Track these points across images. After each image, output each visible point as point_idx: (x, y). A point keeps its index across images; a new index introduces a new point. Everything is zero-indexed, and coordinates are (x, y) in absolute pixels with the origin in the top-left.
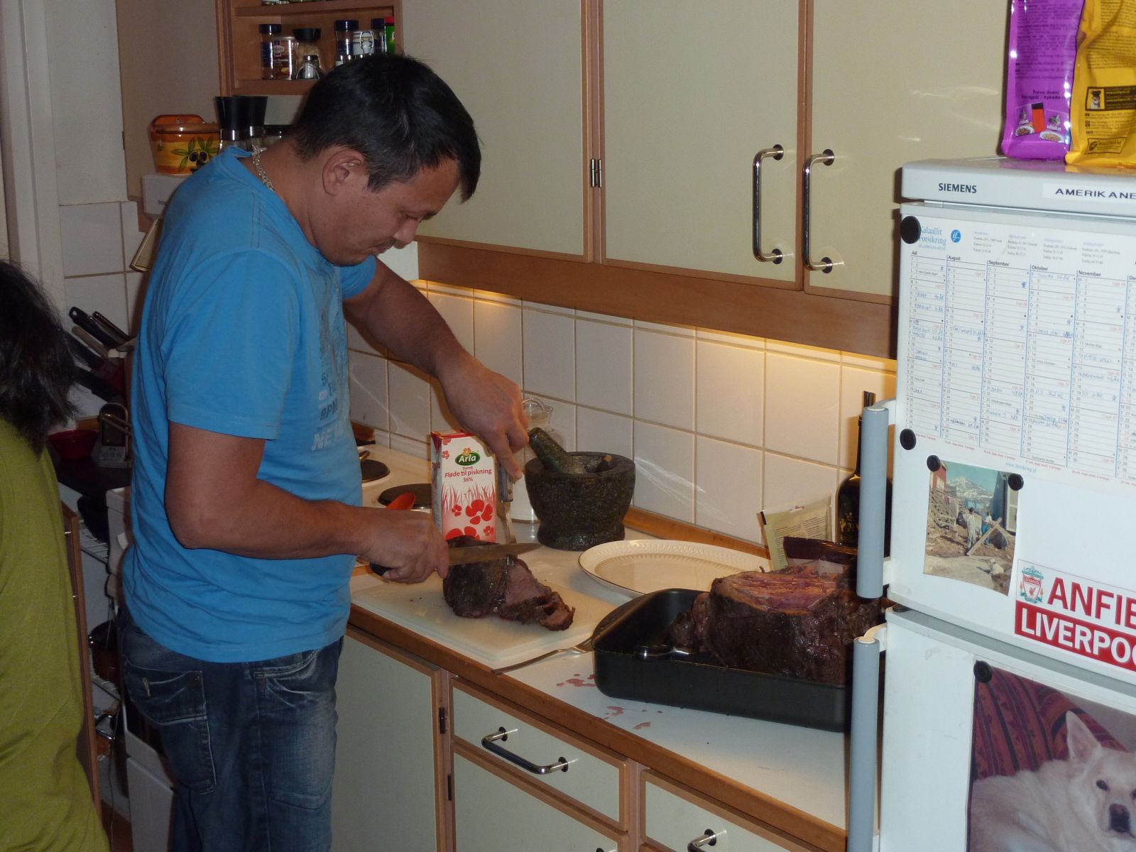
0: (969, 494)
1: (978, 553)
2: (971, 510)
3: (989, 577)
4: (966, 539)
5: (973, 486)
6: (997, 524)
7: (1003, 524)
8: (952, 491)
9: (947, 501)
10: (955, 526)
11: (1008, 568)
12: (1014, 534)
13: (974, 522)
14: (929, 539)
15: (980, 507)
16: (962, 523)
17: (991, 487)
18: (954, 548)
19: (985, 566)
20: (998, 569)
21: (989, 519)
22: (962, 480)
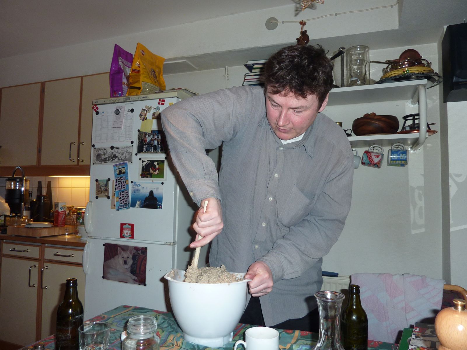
0: (102, 184)
1: (103, 193)
2: (102, 186)
3: (105, 196)
4: (101, 191)
5: (102, 182)
6: (106, 188)
7: (107, 187)
8: (99, 184)
9: (99, 186)
10: (100, 189)
11: (108, 193)
12: (109, 188)
13: (102, 188)
14: (96, 192)
15: (103, 185)
16: (101, 189)
17: (105, 182)
18: (100, 193)
19: (104, 194)
20: (106, 194)
21: (105, 187)
22: (101, 182)
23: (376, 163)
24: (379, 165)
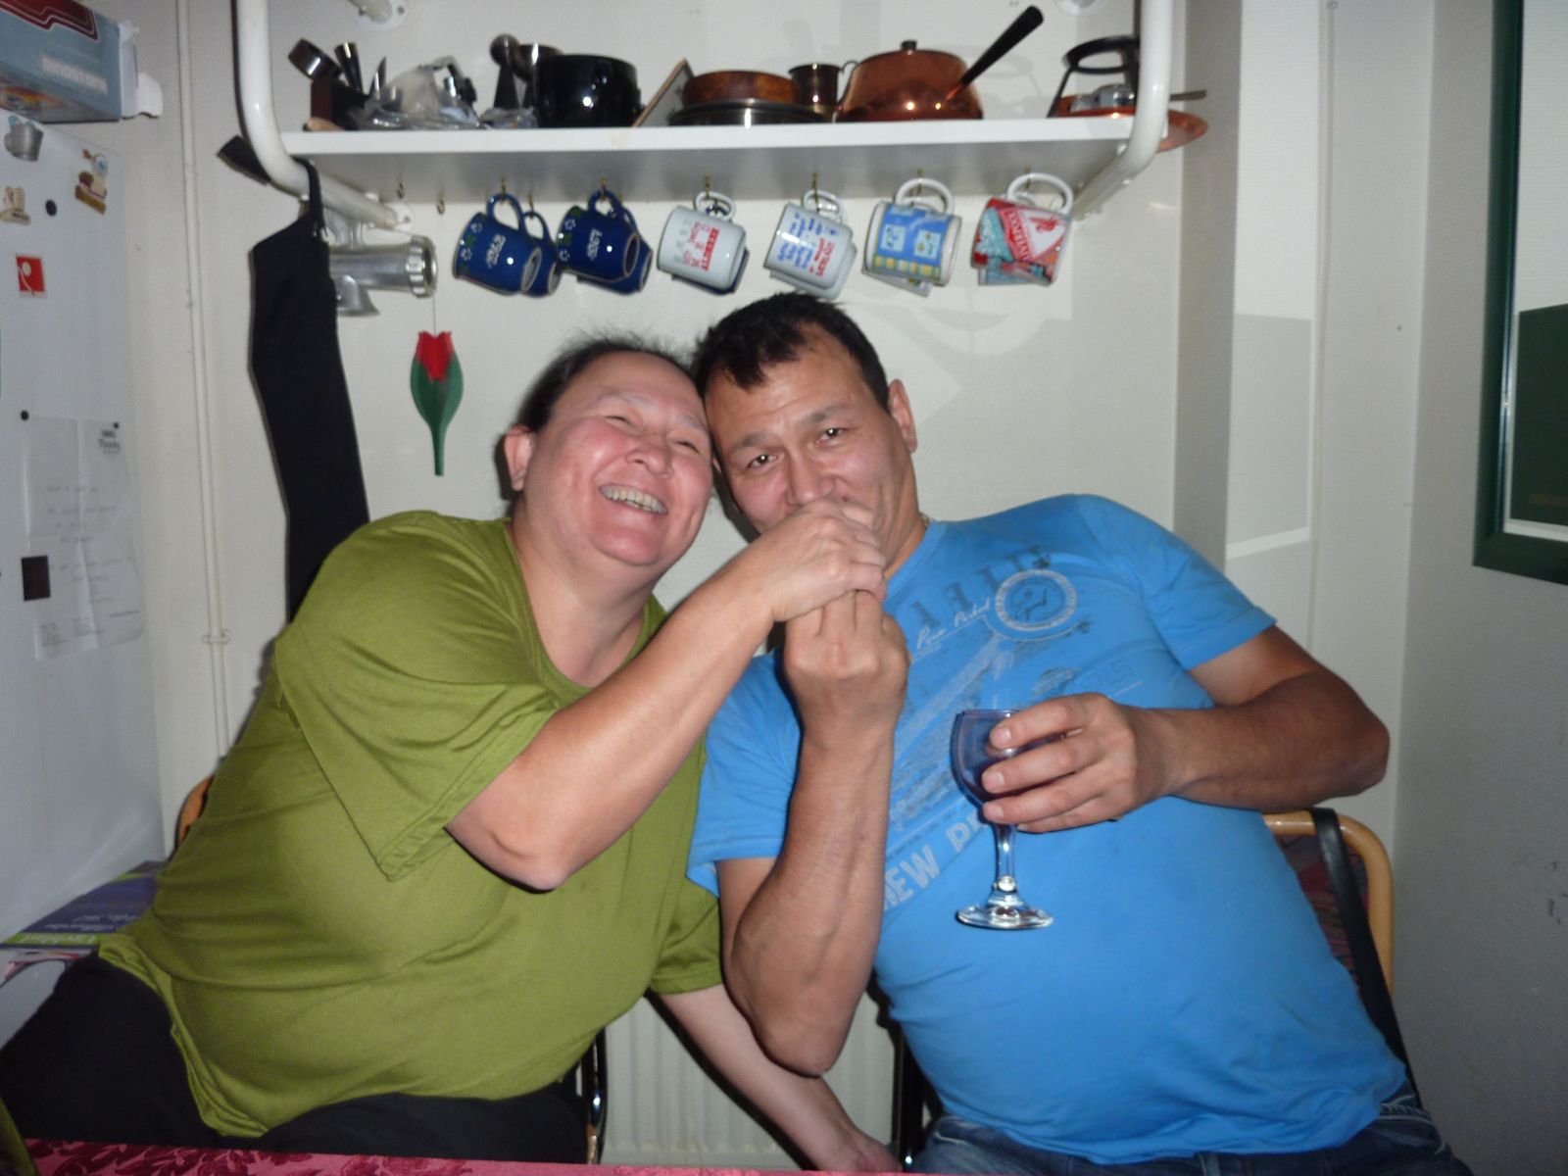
23: (1041, 257)
24: (1049, 269)
